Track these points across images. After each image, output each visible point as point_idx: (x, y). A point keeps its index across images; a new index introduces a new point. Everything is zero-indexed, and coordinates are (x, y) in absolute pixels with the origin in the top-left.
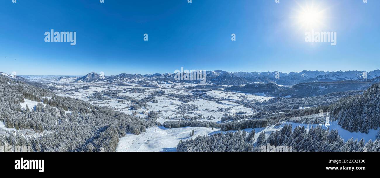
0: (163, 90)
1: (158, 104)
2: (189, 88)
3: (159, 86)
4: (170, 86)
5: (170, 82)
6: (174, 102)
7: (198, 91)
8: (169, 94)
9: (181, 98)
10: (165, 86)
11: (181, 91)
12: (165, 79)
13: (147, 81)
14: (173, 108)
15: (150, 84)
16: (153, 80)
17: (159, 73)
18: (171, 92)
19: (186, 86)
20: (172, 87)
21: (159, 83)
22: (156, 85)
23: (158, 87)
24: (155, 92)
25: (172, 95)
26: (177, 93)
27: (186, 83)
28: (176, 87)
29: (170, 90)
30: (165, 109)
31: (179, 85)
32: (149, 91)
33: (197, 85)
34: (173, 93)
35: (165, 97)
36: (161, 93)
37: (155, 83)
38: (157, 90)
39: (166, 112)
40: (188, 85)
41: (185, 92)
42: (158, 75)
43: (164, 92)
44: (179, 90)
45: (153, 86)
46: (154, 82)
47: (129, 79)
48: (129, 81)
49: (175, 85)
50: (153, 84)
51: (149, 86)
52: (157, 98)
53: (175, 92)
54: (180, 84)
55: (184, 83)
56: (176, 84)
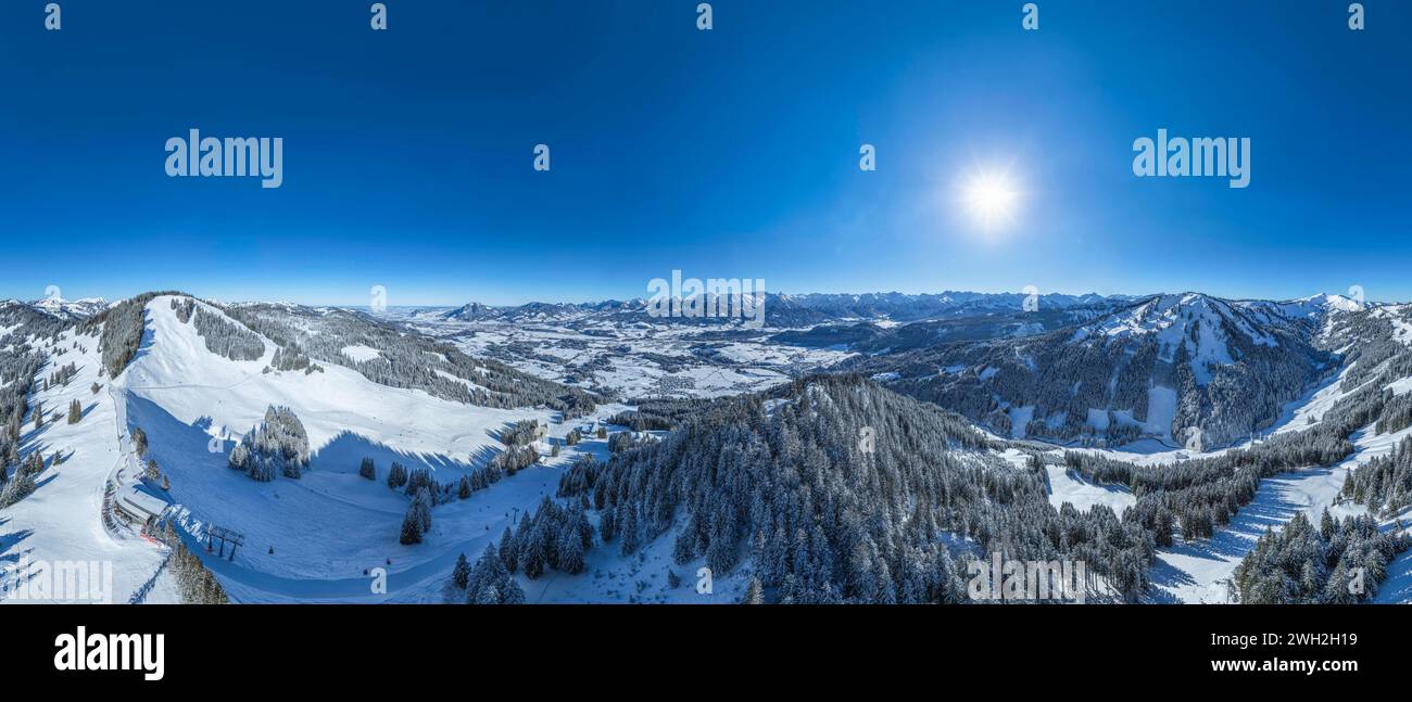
0: (627, 343)
1: (617, 374)
2: (687, 337)
3: (617, 333)
4: (643, 333)
5: (643, 324)
6: (648, 370)
7: (703, 346)
8: (638, 354)
9: (666, 363)
10: (631, 332)
11: (667, 347)
12: (631, 315)
13: (590, 322)
14: (645, 382)
15: (598, 328)
16: (602, 319)
17: (618, 299)
18: (644, 350)
19: (679, 333)
20: (647, 337)
21: (618, 327)
22: (611, 331)
23: (615, 336)
24: (609, 349)
25: (646, 356)
26: (658, 352)
27: (681, 326)
28: (657, 336)
29: (643, 343)
30: (630, 384)
31: (663, 331)
32: (596, 345)
33: (707, 329)
34: (649, 350)
35: (630, 361)
36: (623, 351)
37: (608, 326)
38: (613, 344)
39: (632, 389)
40: (685, 332)
41: (675, 348)
42: (616, 305)
43: (629, 349)
44: (662, 342)
45: (605, 334)
46: (606, 322)
47: (548, 315)
48: (549, 319)
49: (654, 331)
50: (604, 329)
51: (596, 334)
52: (615, 362)
53: (653, 350)
54: (666, 328)
55: (675, 325)
56: (658, 327)
